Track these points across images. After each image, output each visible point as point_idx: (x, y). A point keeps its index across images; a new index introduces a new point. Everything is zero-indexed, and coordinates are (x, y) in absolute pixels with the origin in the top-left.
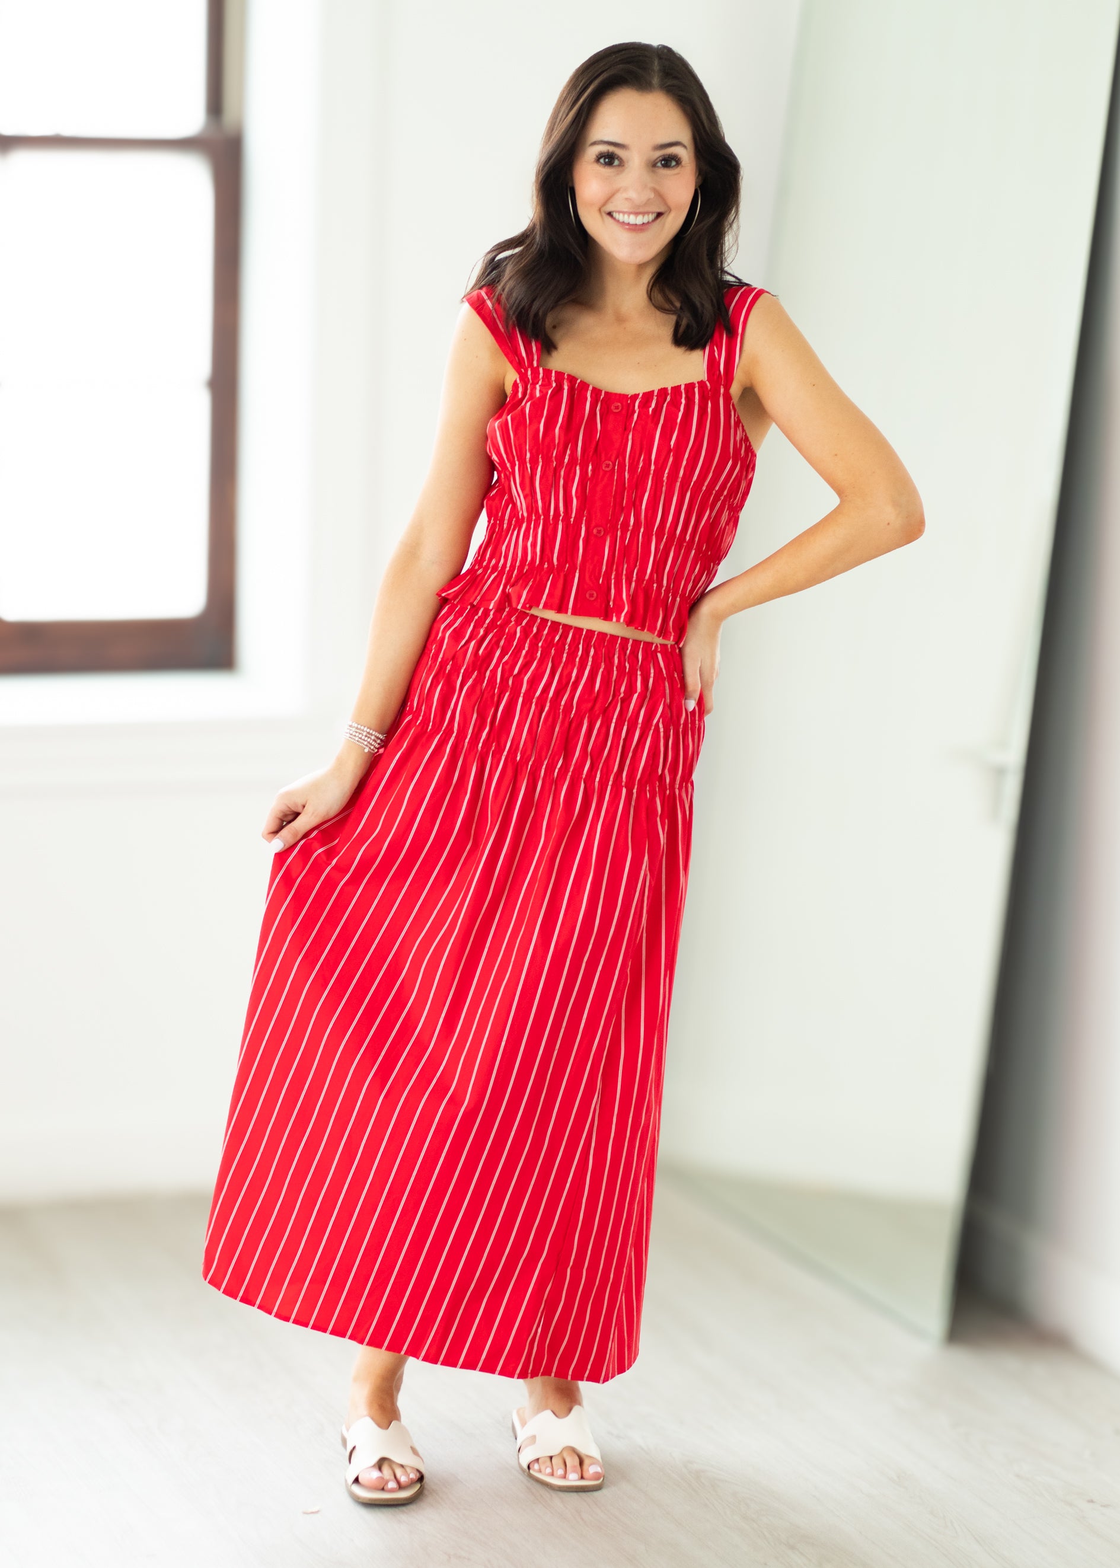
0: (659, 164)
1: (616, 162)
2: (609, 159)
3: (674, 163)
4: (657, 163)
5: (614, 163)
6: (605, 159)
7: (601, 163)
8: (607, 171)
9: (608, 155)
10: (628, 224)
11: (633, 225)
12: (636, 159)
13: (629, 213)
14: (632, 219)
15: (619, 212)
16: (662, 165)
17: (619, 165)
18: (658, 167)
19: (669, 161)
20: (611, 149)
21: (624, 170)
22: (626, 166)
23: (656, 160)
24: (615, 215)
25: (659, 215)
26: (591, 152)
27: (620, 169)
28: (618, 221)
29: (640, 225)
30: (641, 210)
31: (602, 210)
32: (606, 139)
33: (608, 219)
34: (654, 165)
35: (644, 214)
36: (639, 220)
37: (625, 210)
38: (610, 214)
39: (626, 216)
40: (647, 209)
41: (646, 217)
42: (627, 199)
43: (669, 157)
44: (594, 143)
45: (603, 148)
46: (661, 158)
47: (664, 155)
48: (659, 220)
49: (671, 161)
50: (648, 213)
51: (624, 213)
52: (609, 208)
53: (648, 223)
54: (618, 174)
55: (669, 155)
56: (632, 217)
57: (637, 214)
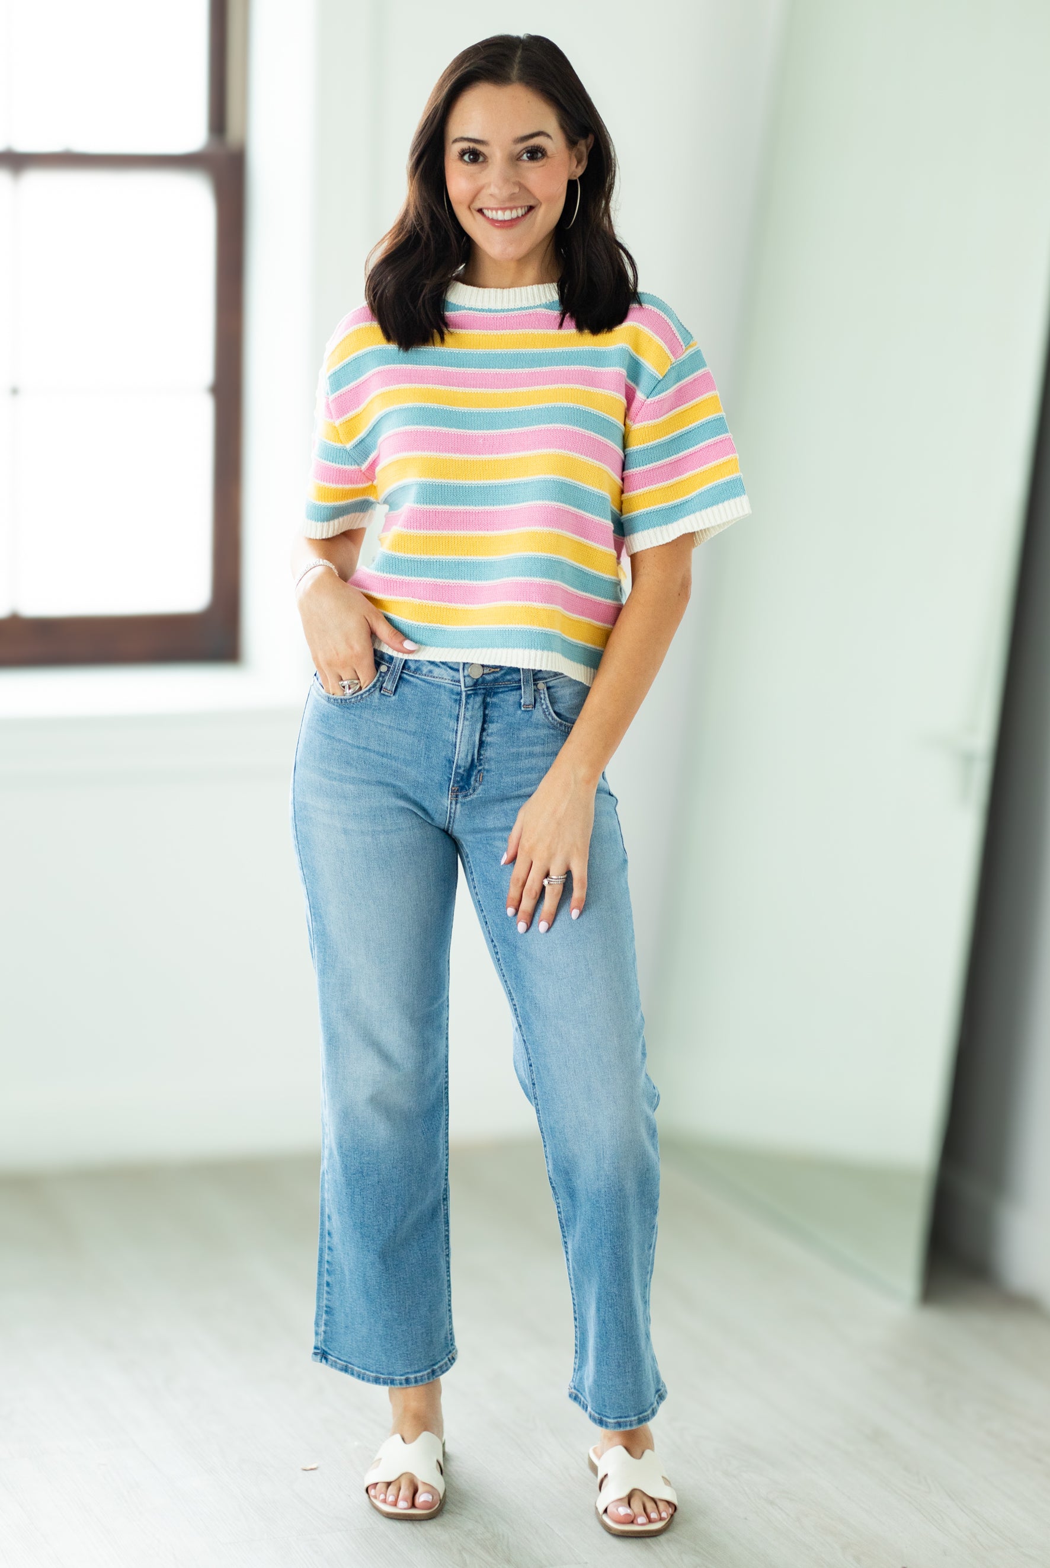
0: (525, 157)
1: (481, 159)
2: (474, 155)
3: (540, 155)
4: (522, 155)
5: (479, 158)
6: (469, 156)
7: (465, 161)
8: (473, 168)
9: (473, 151)
10: (498, 221)
11: (501, 221)
12: (497, 154)
13: (497, 209)
14: (500, 215)
15: (488, 209)
16: (528, 157)
17: (483, 162)
18: (524, 160)
19: (536, 153)
20: (472, 145)
21: (488, 166)
22: (490, 161)
23: (519, 153)
24: (485, 211)
25: (531, 208)
26: (453, 150)
27: (484, 165)
28: (488, 218)
29: (508, 221)
30: (507, 205)
31: (472, 207)
32: (465, 136)
33: (478, 216)
34: (518, 158)
35: (511, 209)
36: (507, 215)
37: (492, 206)
38: (480, 211)
39: (494, 212)
40: (516, 204)
41: (514, 212)
42: (491, 195)
43: (532, 149)
44: (456, 141)
45: (465, 145)
46: (524, 151)
47: (527, 148)
48: (530, 213)
49: (537, 154)
50: (516, 208)
51: (492, 209)
52: (478, 205)
53: (518, 217)
54: (483, 170)
55: (532, 147)
56: (500, 212)
57: (504, 209)
